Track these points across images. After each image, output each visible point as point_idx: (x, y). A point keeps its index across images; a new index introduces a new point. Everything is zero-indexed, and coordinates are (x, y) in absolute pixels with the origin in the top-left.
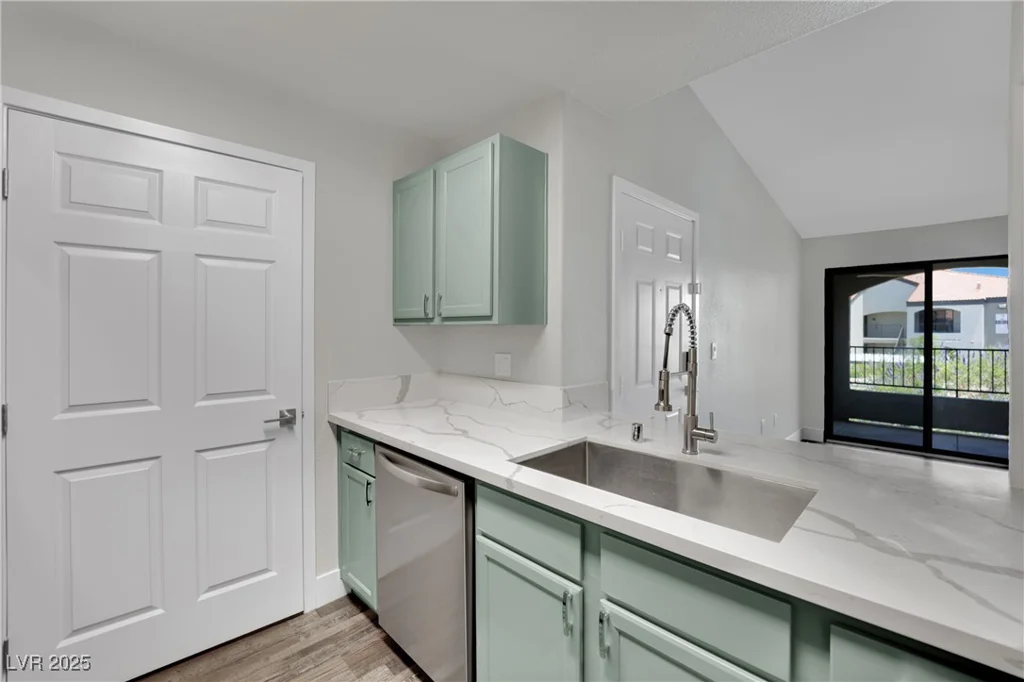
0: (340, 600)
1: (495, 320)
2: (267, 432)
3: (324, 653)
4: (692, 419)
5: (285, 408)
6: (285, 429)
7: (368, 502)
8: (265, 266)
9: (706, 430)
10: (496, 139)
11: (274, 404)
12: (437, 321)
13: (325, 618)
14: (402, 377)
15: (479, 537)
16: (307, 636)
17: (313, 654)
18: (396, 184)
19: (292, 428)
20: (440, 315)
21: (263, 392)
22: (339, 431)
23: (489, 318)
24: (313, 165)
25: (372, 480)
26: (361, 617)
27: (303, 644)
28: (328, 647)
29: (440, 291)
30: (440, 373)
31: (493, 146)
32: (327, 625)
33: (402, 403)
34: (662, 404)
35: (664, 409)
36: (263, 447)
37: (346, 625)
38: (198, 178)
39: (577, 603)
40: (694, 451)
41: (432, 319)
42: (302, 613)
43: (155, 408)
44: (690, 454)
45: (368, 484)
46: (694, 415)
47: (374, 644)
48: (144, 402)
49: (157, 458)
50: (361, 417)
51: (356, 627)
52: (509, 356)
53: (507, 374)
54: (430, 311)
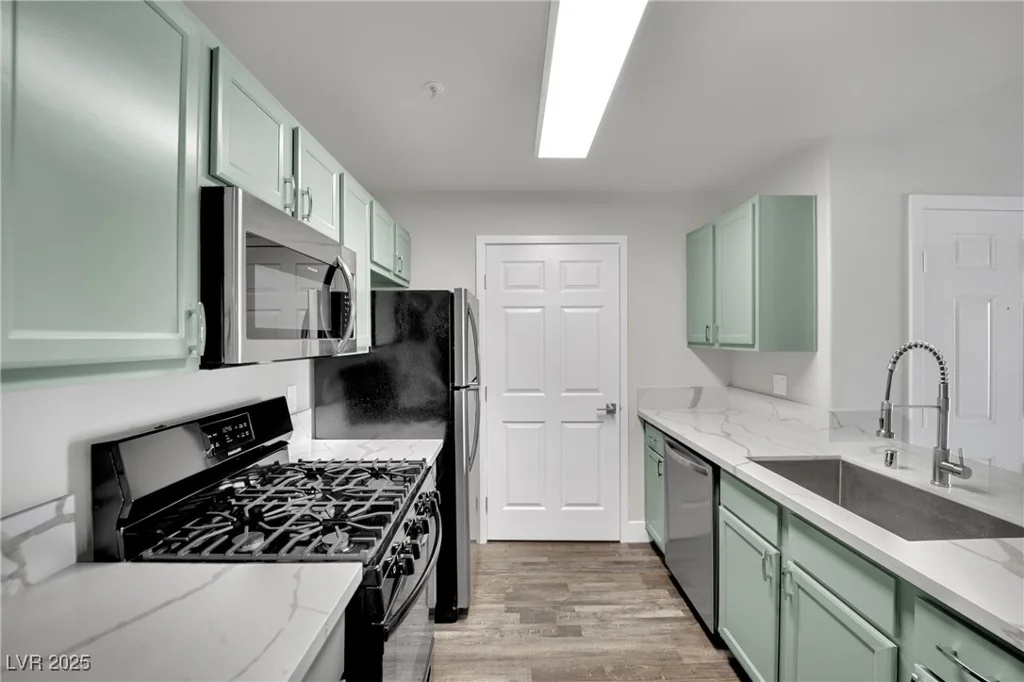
0: (645, 544)
1: (757, 348)
2: (599, 416)
3: (629, 568)
4: (943, 452)
5: (609, 403)
6: (609, 416)
7: (660, 475)
8: (596, 310)
9: (955, 465)
10: (756, 200)
11: (603, 399)
12: (716, 346)
13: (632, 551)
14: (695, 388)
15: (721, 508)
16: (620, 555)
17: (622, 566)
18: (688, 235)
19: (613, 417)
20: (718, 341)
21: (596, 390)
22: (645, 423)
23: (753, 346)
24: (626, 237)
25: (662, 459)
26: (657, 558)
27: (617, 558)
28: (632, 566)
29: (718, 323)
30: (730, 385)
31: (754, 206)
32: (634, 554)
33: (694, 409)
34: (883, 431)
35: (885, 436)
36: (596, 426)
37: (646, 558)
38: (561, 262)
39: (774, 561)
40: (943, 482)
41: (713, 344)
42: (618, 542)
43: (542, 394)
44: (939, 486)
45: (660, 462)
46: (944, 448)
47: (662, 576)
48: (538, 390)
49: (543, 422)
50: (658, 414)
51: (652, 562)
52: (784, 377)
53: (783, 393)
54: (711, 338)
